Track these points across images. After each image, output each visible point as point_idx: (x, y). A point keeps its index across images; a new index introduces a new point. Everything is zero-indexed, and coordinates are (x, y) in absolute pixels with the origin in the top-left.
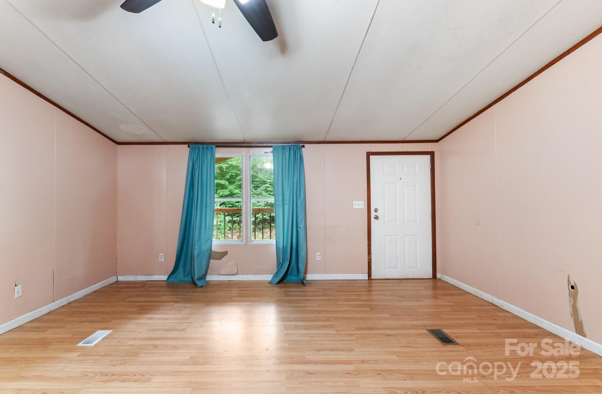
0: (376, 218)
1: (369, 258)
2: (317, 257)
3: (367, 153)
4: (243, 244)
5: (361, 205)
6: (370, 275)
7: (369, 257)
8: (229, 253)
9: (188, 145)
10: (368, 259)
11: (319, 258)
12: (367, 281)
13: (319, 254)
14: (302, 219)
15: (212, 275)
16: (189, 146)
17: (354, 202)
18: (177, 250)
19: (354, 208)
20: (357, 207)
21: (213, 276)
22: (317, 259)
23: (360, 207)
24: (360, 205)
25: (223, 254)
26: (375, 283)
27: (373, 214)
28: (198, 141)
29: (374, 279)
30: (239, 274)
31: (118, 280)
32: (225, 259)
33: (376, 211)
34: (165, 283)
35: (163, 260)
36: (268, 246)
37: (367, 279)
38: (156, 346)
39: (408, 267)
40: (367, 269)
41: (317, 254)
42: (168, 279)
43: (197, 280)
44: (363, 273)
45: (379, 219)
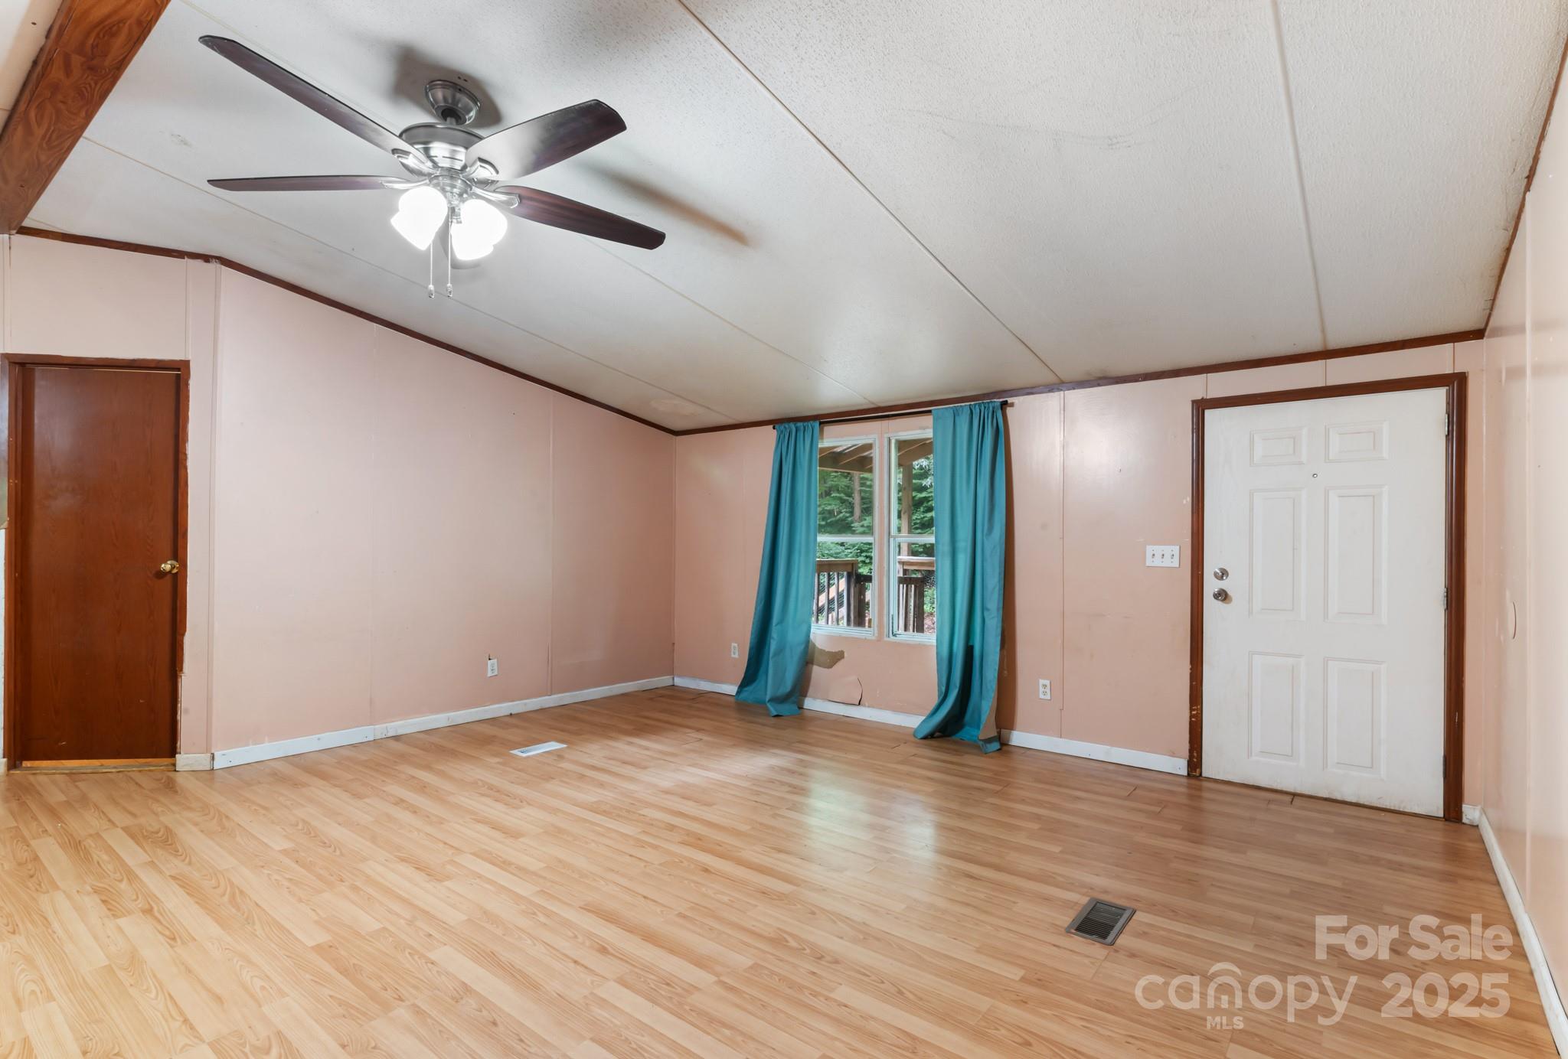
0: (1222, 596)
1: (1194, 712)
2: (1041, 689)
3: (1194, 402)
4: (874, 638)
5: (1171, 556)
6: (1195, 762)
7: (1194, 710)
8: (846, 655)
9: (772, 426)
10: (1191, 716)
11: (1045, 693)
12: (1185, 780)
13: (1047, 682)
14: (994, 588)
15: (815, 698)
16: (774, 428)
17: (1150, 549)
18: (751, 639)
19: (1147, 564)
20: (1157, 562)
21: (818, 700)
22: (1042, 696)
23: (1167, 563)
24: (1168, 556)
25: (836, 658)
26: (1211, 790)
27: (1211, 586)
28: (793, 415)
29: (1209, 779)
30: (865, 706)
31: (675, 684)
32: (839, 666)
33: (1223, 574)
34: (732, 700)
35: (736, 656)
36: (922, 647)
37: (1186, 774)
38: (582, 777)
39: (1338, 763)
40: (1186, 746)
41: (1042, 682)
42: (738, 692)
43: (769, 701)
44: (1173, 755)
45: (1231, 601)
